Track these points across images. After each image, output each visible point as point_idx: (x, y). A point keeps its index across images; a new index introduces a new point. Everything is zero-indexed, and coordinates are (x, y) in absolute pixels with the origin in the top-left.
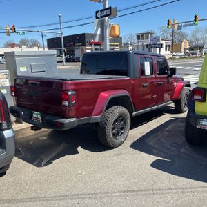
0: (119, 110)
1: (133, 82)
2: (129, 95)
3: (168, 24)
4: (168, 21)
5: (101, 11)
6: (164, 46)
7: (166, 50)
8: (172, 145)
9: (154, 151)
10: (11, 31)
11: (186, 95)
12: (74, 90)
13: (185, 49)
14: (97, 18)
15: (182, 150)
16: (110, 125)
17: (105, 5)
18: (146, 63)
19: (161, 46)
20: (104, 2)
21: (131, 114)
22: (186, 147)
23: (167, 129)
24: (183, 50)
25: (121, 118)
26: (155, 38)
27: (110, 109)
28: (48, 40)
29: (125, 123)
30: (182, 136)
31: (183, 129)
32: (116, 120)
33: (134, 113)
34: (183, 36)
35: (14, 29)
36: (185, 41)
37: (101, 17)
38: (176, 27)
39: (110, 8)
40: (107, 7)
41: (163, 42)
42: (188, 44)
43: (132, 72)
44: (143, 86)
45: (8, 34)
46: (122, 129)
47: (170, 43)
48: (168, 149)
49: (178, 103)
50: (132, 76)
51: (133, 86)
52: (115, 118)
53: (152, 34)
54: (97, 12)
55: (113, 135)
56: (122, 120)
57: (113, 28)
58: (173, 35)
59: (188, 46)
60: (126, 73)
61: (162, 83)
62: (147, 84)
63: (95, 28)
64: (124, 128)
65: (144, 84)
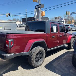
0: (39, 48)
1: (47, 35)
2: (45, 42)
3: (66, 13)
4: (66, 12)
5: (38, 5)
6: (65, 22)
7: (66, 23)
8: (65, 67)
9: (56, 70)
10: (8, 15)
11: (73, 41)
12: (13, 39)
13: (73, 23)
14: (36, 8)
15: (71, 71)
16: (34, 57)
17: (39, 3)
18: (54, 27)
19: (64, 21)
20: (39, 2)
21: (46, 50)
22: (73, 69)
23: (64, 57)
24: (72, 23)
25: (40, 53)
26: (61, 19)
27: (34, 48)
28: (22, 19)
29: (43, 55)
30: (71, 62)
31: (71, 58)
32: (38, 54)
33: (48, 50)
34: (72, 18)
35: (9, 15)
36: (73, 20)
37: (38, 8)
38: (69, 14)
39: (41, 4)
40: (40, 4)
41: (65, 20)
42: (74, 21)
43: (47, 30)
44: (52, 37)
45: (7, 16)
46: (41, 58)
47: (67, 21)
48: (64, 69)
49: (69, 45)
50: (47, 33)
51: (47, 37)
52: (37, 53)
53: (60, 17)
54: (36, 6)
55: (36, 61)
56: (41, 54)
57: (42, 13)
58: (68, 18)
59: (74, 22)
60: (44, 31)
61: (62, 36)
62: (55, 36)
63: (35, 12)
64: (42, 57)
65: (53, 36)
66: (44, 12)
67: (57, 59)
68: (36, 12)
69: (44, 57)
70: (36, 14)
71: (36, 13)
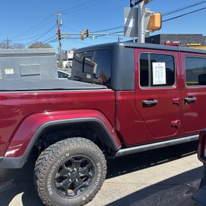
1: (120, 98)
10: (85, 36)
14: (132, 6)
25: (80, 161)
33: (121, 151)
37: (136, 4)
44: (145, 105)
55: (60, 189)
61: (195, 98)
62: (156, 101)
63: (126, 19)
64: (91, 177)
65: (146, 101)
66: (157, 16)
67: (162, 189)
68: (129, 18)
69: (99, 175)
70: (131, 25)
71: (128, 22)
